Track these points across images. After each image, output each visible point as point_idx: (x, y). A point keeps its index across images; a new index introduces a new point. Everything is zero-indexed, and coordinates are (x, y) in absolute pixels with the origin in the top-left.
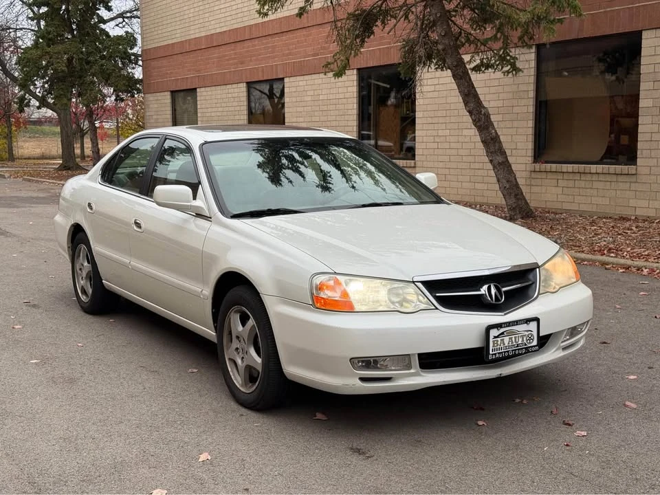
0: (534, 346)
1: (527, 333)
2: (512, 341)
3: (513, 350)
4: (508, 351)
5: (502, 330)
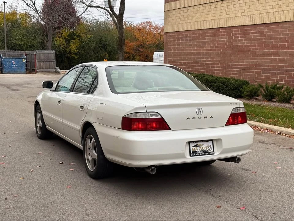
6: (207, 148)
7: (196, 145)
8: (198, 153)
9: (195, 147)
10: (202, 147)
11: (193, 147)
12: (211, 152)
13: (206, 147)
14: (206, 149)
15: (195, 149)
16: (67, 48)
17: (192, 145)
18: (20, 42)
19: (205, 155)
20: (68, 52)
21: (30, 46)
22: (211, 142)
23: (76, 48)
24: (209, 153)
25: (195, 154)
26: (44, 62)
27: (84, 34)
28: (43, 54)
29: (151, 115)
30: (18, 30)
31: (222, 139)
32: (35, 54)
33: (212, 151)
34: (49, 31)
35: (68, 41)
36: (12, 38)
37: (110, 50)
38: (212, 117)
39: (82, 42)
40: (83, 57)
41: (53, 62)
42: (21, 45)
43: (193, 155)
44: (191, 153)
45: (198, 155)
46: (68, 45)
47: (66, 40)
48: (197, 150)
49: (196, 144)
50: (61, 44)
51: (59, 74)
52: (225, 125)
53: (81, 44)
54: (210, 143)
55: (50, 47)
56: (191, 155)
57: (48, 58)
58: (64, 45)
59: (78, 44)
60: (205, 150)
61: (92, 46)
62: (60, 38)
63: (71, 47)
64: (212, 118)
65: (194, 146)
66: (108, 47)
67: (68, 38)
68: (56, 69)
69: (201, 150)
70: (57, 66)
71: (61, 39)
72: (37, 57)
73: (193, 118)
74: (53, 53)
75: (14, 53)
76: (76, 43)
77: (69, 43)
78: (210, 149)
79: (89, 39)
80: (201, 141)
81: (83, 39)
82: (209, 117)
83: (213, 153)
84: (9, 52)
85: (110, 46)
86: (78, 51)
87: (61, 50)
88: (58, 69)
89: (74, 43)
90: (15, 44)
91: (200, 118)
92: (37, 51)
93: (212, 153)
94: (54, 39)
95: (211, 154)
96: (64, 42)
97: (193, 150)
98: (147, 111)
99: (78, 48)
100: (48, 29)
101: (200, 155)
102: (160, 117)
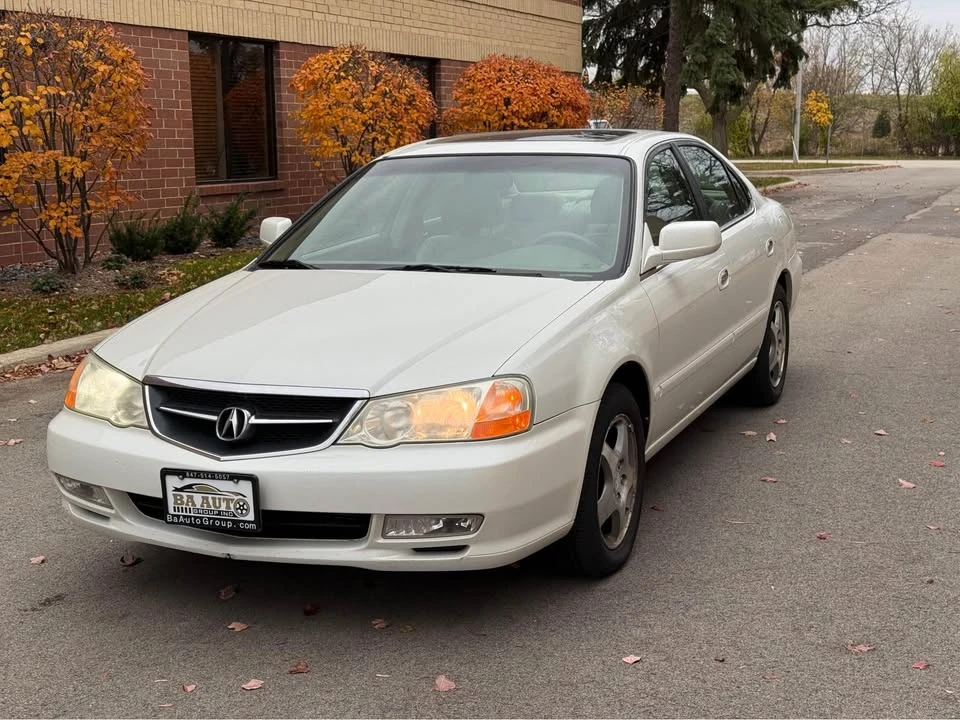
0: (249, 522)
1: (236, 498)
2: (208, 503)
3: (209, 519)
4: (201, 518)
5: (188, 481)
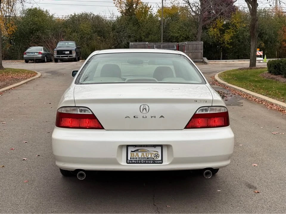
6: (153, 155)
7: (137, 150)
8: (138, 161)
9: (135, 153)
10: (146, 154)
11: (132, 152)
12: (157, 160)
13: (151, 154)
14: (151, 156)
15: (135, 155)
16: (221, 38)
17: (130, 149)
18: (176, 35)
19: (148, 163)
20: (221, 43)
21: (185, 38)
22: (160, 148)
23: (230, 38)
24: (154, 162)
25: (133, 161)
26: (192, 52)
27: (239, 24)
28: (191, 45)
29: (81, 111)
30: (176, 23)
31: (172, 145)
32: (184, 46)
33: (160, 159)
34: (200, 23)
35: (222, 32)
36: (170, 31)
37: (266, 39)
38: (162, 116)
39: (236, 31)
40: (237, 47)
41: (200, 53)
42: (177, 37)
43: (131, 162)
44: (129, 159)
45: (138, 163)
46: (222, 35)
47: (220, 30)
48: (138, 156)
49: (137, 148)
50: (215, 35)
51: (206, 64)
52: (185, 128)
53: (235, 34)
54: (159, 150)
55: (200, 38)
56: (128, 161)
57: (196, 49)
58: (217, 35)
59: (232, 34)
60: (149, 156)
61: (246, 36)
62: (214, 28)
63: (225, 37)
64: (163, 118)
65: (134, 151)
66: (264, 36)
67: (223, 28)
68: (203, 59)
69: (144, 156)
70: (204, 57)
71: (215, 30)
72: (185, 48)
73: (134, 117)
74: (201, 44)
75: (168, 45)
76: (230, 33)
77: (224, 33)
78: (157, 156)
79: (244, 28)
80: (145, 145)
81: (238, 29)
82: (158, 116)
83: (161, 162)
84: (164, 44)
85: (266, 34)
86: (231, 40)
87: (214, 40)
88: (206, 59)
89: (228, 33)
90: (172, 36)
91: (145, 117)
92: (186, 43)
93: (159, 162)
94: (208, 30)
95: (157, 163)
96: (218, 33)
97: (131, 156)
98: (76, 106)
99: (232, 38)
100: (199, 20)
101: (141, 163)
102: (91, 113)
